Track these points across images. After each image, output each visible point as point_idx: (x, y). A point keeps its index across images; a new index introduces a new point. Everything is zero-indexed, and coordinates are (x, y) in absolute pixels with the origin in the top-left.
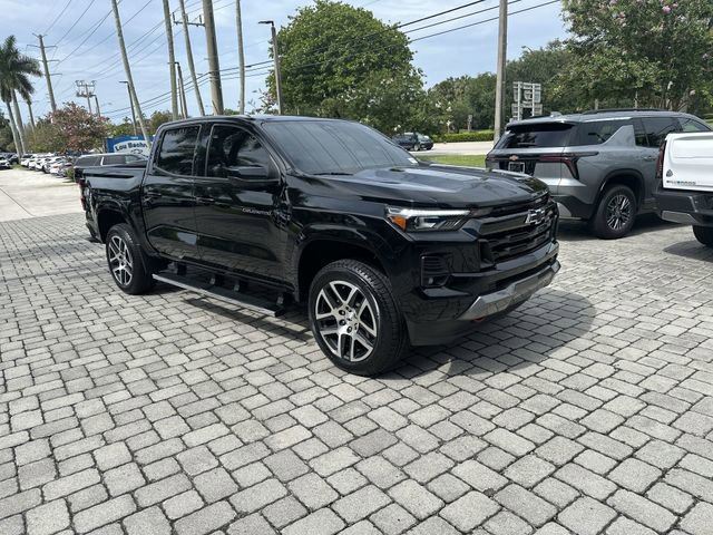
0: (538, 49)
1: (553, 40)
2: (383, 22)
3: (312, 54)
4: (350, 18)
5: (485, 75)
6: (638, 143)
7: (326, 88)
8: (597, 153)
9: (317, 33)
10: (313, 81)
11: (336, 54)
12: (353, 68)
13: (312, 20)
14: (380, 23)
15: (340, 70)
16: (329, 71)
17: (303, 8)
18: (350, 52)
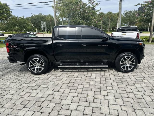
0: (38, 15)
1: (40, 13)
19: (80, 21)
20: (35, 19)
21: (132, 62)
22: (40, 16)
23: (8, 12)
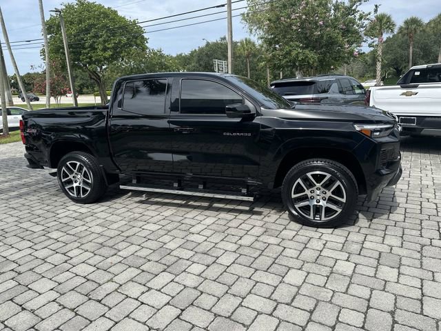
0: (215, 41)
2: (127, 18)
3: (79, 35)
4: (104, 13)
5: (181, 55)
6: (341, 92)
7: (90, 58)
8: (327, 98)
9: (80, 22)
10: (80, 53)
11: (96, 36)
12: (110, 46)
13: (75, 12)
14: (124, 18)
15: (100, 47)
16: (93, 48)
17: (66, 3)
18: (107, 36)
19: (299, 53)
20: (207, 54)
21: (333, 193)
22: (222, 44)
23: (138, 42)
